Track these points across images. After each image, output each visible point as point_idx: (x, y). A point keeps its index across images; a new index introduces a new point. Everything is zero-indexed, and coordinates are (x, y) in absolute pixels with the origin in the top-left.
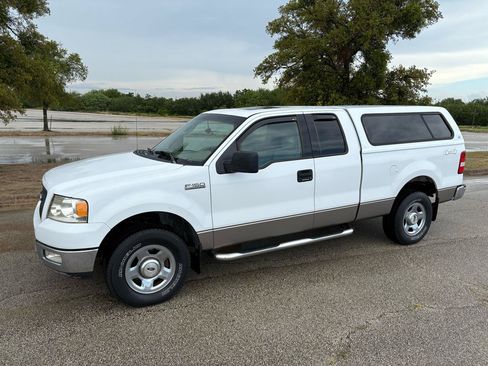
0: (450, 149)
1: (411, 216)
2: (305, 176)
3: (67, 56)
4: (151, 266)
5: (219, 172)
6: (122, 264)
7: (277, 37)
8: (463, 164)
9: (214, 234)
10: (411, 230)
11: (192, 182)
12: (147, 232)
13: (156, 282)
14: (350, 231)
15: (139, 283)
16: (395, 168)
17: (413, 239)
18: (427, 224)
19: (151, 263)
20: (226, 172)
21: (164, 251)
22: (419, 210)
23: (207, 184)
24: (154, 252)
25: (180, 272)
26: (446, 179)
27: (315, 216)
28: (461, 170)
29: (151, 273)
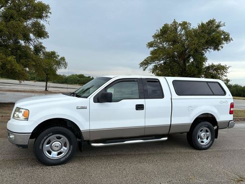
0: (223, 100)
1: (202, 134)
2: (140, 107)
3: (59, 58)
4: (57, 145)
5: (95, 101)
6: (42, 142)
7: (152, 49)
8: (232, 109)
9: (90, 132)
10: (202, 142)
11: (80, 106)
12: (56, 128)
13: (59, 154)
14: (166, 138)
15: (50, 153)
16: (191, 108)
17: (203, 147)
18: (212, 140)
19: (58, 143)
20: (98, 102)
21: (64, 138)
22: (207, 131)
23: (88, 108)
24: (59, 138)
25: (71, 149)
26: (223, 116)
27: (145, 128)
28: (231, 112)
29: (56, 148)
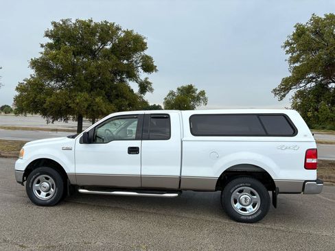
2: (133, 150)
4: (45, 186)
5: (81, 143)
8: (309, 161)
9: (76, 176)
10: (244, 210)
11: (65, 146)
12: (45, 168)
13: (47, 195)
14: (176, 195)
15: (39, 193)
16: (215, 155)
17: (243, 217)
19: (46, 184)
21: (51, 180)
22: (252, 194)
23: (73, 150)
24: (47, 179)
25: (57, 192)
27: (141, 178)
28: (308, 166)
29: (44, 189)
